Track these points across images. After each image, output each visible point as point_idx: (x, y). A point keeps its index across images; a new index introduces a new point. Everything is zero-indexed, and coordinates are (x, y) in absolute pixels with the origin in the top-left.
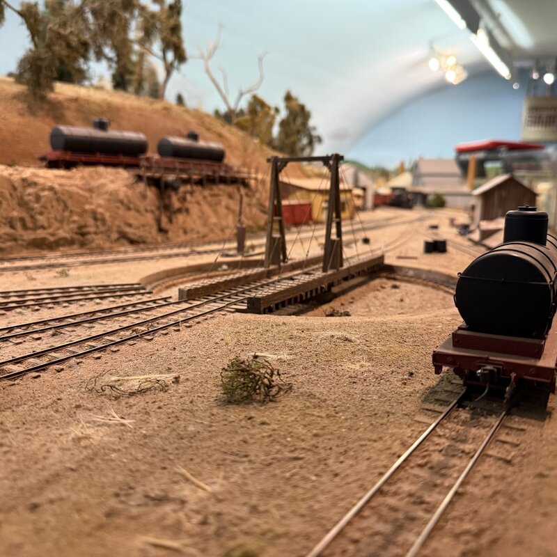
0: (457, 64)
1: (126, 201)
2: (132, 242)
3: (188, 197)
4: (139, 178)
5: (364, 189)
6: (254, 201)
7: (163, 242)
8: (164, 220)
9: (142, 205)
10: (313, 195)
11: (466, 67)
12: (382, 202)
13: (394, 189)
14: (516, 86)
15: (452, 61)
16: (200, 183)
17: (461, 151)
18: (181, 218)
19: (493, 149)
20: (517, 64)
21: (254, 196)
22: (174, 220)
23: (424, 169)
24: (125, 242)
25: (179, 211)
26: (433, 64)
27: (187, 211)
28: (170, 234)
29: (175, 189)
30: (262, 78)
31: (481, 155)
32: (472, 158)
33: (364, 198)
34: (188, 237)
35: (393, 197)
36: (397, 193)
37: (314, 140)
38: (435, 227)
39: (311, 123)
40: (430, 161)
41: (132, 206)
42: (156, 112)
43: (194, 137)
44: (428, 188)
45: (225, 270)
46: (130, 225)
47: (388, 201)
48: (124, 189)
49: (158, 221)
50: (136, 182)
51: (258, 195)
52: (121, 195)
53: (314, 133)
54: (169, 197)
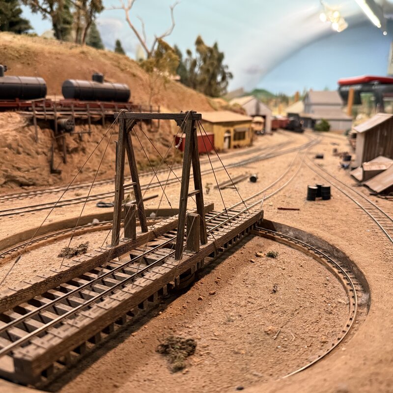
0: (340, 18)
1: (14, 145)
2: (22, 185)
3: (86, 137)
4: (31, 121)
5: (264, 117)
6: (157, 136)
7: (55, 183)
8: (57, 160)
9: (32, 148)
10: (215, 127)
11: (346, 20)
12: (279, 126)
13: (290, 115)
14: (385, 33)
15: (337, 14)
16: (98, 122)
17: (342, 84)
18: (76, 158)
19: (367, 82)
20: (387, 16)
21: (157, 131)
22: (68, 159)
23: (313, 99)
24: (13, 185)
25: (75, 150)
26: (323, 17)
27: (84, 150)
28: (63, 175)
29: (70, 131)
30: (174, 25)
31: (358, 87)
32: (351, 89)
33: (264, 124)
34: (84, 176)
35: (288, 122)
36: (292, 119)
37: (227, 75)
38: (320, 157)
39: (224, 62)
40: (318, 93)
41: (21, 150)
42: (73, 56)
43: (99, 79)
44: (317, 115)
45: (96, 225)
46: (19, 169)
47: (284, 125)
48: (14, 133)
49: (51, 162)
50: (28, 126)
51: (160, 131)
52: (10, 140)
53: (226, 71)
54: (64, 138)
